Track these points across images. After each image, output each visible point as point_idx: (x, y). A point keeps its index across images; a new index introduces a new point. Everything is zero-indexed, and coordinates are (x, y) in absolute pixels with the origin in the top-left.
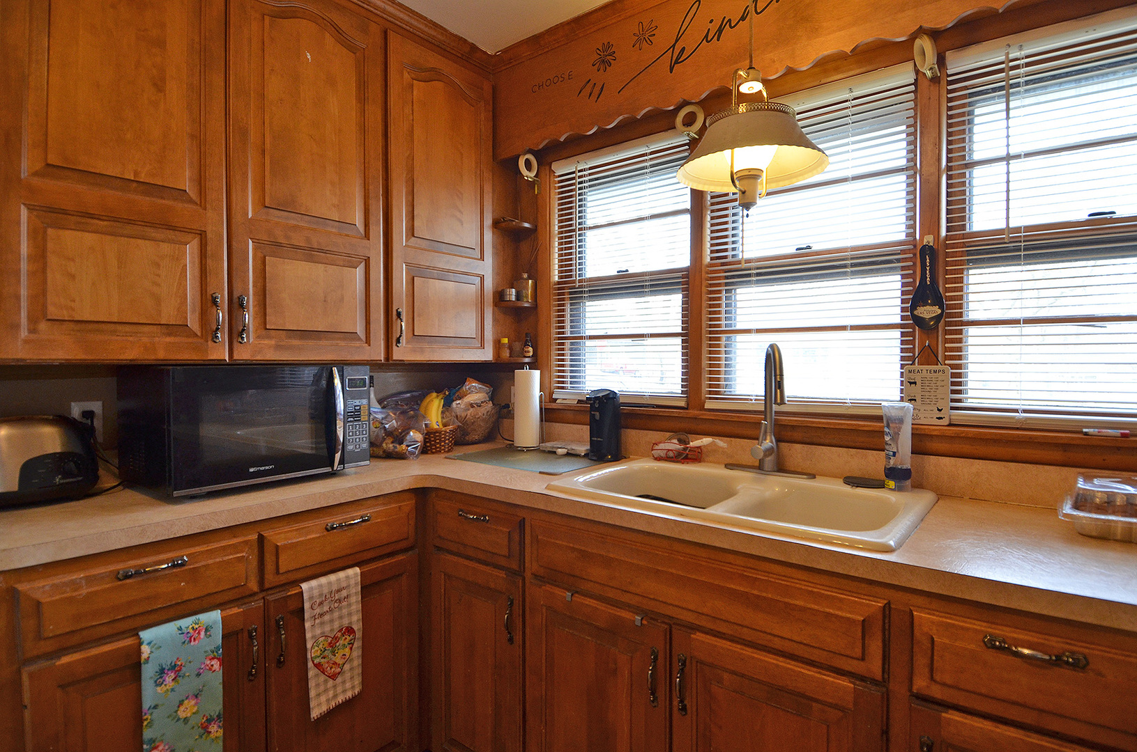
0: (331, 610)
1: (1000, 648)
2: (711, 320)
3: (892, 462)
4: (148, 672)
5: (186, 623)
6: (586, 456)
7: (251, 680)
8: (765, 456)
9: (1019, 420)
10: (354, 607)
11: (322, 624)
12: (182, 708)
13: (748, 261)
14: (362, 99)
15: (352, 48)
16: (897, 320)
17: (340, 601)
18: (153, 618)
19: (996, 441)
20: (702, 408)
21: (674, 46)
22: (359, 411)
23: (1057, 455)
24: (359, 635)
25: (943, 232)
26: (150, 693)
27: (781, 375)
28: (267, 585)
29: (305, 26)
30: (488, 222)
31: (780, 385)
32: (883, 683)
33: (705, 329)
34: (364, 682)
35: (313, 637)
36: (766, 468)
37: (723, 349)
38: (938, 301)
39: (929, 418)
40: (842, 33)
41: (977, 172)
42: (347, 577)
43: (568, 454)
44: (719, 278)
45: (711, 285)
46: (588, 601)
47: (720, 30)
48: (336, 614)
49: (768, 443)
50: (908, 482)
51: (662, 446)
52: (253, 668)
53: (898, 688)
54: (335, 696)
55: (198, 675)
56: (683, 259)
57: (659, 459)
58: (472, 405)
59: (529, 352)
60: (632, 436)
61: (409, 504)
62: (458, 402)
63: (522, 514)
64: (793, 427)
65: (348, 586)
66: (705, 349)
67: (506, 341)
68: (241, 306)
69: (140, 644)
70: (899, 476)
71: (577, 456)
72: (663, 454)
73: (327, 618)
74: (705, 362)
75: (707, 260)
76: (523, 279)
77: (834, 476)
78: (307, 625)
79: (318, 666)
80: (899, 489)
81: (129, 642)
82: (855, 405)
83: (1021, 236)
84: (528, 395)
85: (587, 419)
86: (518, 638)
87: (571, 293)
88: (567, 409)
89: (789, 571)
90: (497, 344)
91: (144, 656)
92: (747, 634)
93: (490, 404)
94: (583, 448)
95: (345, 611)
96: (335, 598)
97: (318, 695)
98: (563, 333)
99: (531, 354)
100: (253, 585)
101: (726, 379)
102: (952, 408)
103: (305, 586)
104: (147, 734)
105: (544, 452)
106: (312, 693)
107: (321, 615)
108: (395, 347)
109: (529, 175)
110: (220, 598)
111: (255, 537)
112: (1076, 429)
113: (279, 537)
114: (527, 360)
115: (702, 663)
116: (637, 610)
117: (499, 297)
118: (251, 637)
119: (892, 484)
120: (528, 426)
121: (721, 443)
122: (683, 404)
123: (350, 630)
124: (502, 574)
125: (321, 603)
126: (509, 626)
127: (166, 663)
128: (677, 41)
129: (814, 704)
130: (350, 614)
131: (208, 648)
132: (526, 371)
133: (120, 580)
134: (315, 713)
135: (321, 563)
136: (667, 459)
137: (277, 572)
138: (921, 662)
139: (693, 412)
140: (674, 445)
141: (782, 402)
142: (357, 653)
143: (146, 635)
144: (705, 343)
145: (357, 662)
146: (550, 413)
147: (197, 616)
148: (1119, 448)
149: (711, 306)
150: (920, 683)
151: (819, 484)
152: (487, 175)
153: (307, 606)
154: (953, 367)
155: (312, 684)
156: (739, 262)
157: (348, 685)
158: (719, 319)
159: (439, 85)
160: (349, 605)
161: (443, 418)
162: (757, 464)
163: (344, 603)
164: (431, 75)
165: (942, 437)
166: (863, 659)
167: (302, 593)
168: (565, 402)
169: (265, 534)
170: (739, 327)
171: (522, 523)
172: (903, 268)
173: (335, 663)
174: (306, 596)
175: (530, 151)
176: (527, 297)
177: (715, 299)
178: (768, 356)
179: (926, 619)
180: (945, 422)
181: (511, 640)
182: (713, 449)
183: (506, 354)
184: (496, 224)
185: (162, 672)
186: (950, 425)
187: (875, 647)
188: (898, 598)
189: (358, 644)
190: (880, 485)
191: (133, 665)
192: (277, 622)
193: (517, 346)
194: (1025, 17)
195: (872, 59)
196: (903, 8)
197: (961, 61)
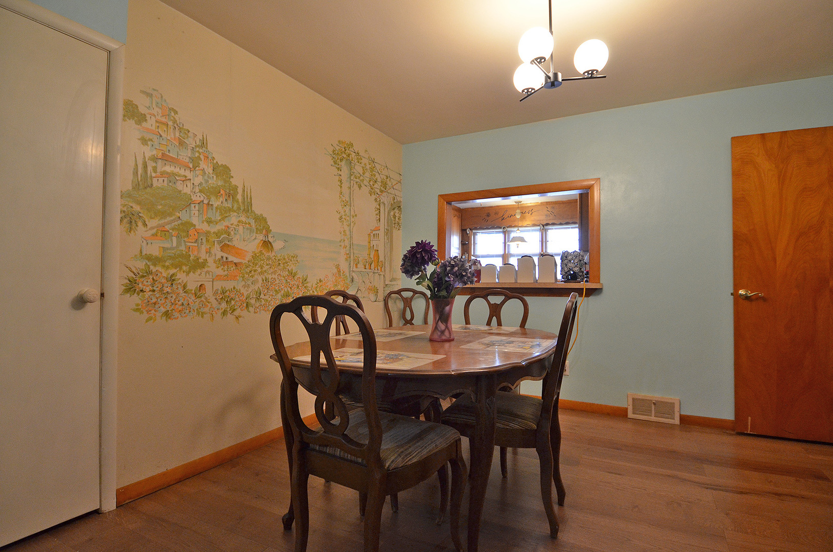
40: (530, 222)
47: (511, 216)
76: (465, 253)
109: (468, 232)
128: (503, 216)
175: (469, 228)
184: (461, 242)
194: (553, 224)
195: (534, 225)
196: (538, 220)
197: (546, 227)
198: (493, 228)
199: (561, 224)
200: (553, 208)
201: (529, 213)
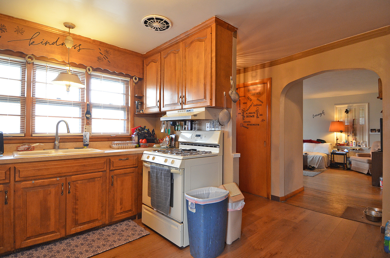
1: (120, 160)
2: (33, 112)
3: (86, 143)
9: (102, 135)
13: (47, 99)
19: (99, 138)
20: (32, 136)
21: (30, 39)
23: (107, 140)
25: (90, 102)
32: (106, 171)
33: (31, 114)
36: (56, 148)
38: (90, 114)
45: (33, 103)
46: (40, 181)
47: (46, 43)
51: (21, 147)
57: (21, 151)
66: (31, 120)
74: (32, 124)
75: (32, 96)
77: (72, 148)
102: (92, 133)
112: (109, 135)
115: (74, 181)
119: (86, 147)
121: (42, 144)
122: (23, 135)
126: (6, 199)
139: (28, 137)
140: (26, 147)
144: (32, 118)
148: (115, 138)
149: (33, 109)
150: (111, 168)
166: (104, 168)
170: (36, 115)
179: (112, 159)
180: (91, 135)
182: (39, 146)
187: (105, 166)
188: (108, 158)
190: (83, 148)
196: (88, 61)
200: (107, 52)
201: (75, 48)
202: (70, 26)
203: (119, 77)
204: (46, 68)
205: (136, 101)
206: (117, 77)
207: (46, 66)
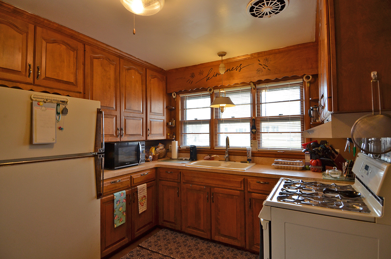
0: (142, 192)
1: (258, 182)
2: (215, 130)
3: (248, 158)
4: (115, 201)
5: (120, 192)
6: (189, 160)
7: (129, 205)
8: (226, 158)
9: (269, 150)
10: (146, 192)
11: (141, 194)
12: (120, 209)
13: (222, 119)
14: (142, 84)
15: (140, 74)
16: (249, 132)
17: (143, 190)
18: (116, 191)
19: (265, 154)
20: (214, 149)
21: (207, 76)
22: (143, 151)
23: (274, 156)
24: (146, 197)
25: (256, 116)
26: (116, 205)
27: (229, 142)
28: (132, 186)
29: (132, 71)
30: (165, 107)
31: (229, 144)
32: (244, 191)
33: (214, 132)
34: (147, 208)
35: (139, 197)
36: (227, 160)
37: (218, 137)
38: (255, 129)
39: (254, 150)
40: (238, 80)
41: (262, 105)
42: (144, 185)
43: (185, 160)
44: (217, 122)
45: (215, 124)
46: (195, 186)
47: (216, 75)
48: (143, 193)
49: (227, 155)
50: (251, 162)
51: (206, 157)
52: (130, 202)
53: (246, 191)
54: (143, 210)
55: (122, 203)
56: (209, 118)
57: (205, 160)
58: (160, 149)
59: (174, 137)
60: (199, 155)
61: (154, 170)
62: (158, 149)
63: (180, 171)
64: (232, 152)
65: (145, 187)
66: (214, 137)
67: (169, 134)
68: (122, 130)
69: (114, 196)
70: (249, 160)
71: (187, 160)
72: (206, 159)
73: (141, 193)
74: (214, 139)
75: (214, 118)
76: (172, 120)
77: (239, 161)
78: (138, 194)
79: (140, 203)
80: (249, 163)
81: (112, 195)
82: (243, 148)
83: (268, 118)
84: (175, 147)
85: (190, 152)
86: (180, 195)
87: (184, 124)
88: (184, 150)
89: (230, 175)
90: (167, 135)
91: (115, 198)
92: (223, 187)
93: (165, 149)
94: (188, 159)
95: (144, 192)
96: (142, 189)
97: (140, 209)
98: (182, 132)
99: (175, 137)
100: (130, 186)
101: (218, 143)
102: (258, 148)
103: (138, 187)
104: (115, 213)
105: (179, 159)
106: (139, 209)
107: (140, 193)
108: (148, 137)
109: (174, 97)
110: (125, 188)
111: (130, 176)
112: (276, 151)
113: (134, 176)
114: (174, 139)
115: (217, 193)
116: (204, 186)
117: (167, 124)
118: (130, 196)
119: (248, 162)
120: (175, 154)
121: (218, 156)
122: (210, 148)
123: (145, 196)
124: (176, 183)
125: (140, 190)
126: (178, 193)
127: (118, 200)
128: (208, 75)
129: (234, 196)
130: (145, 193)
131: (124, 197)
132: (174, 141)
133: (111, 183)
134: (140, 213)
135: (140, 182)
136: (207, 160)
137: (134, 183)
138: (249, 186)
139: (212, 150)
140: (208, 157)
141: (229, 148)
142: (146, 201)
143: (115, 194)
144: (214, 135)
145: (146, 203)
146: (180, 151)
147: (122, 191)
148: (283, 154)
149: (215, 128)
150: (249, 189)
151: (236, 163)
152: (165, 97)
153: (138, 191)
154: (258, 140)
155: (139, 207)
156: (221, 119)
157: (145, 208)
158: (217, 130)
159: (156, 79)
160: (145, 191)
161: (155, 152)
162: (225, 160)
163: (144, 191)
164: (155, 77)
165: (257, 153)
166: (241, 187)
167: (137, 188)
168: (183, 148)
169: (132, 176)
170: (221, 132)
171: (180, 172)
172: (250, 121)
173: (142, 203)
174: (138, 188)
175: (175, 92)
176: (174, 124)
177: (216, 126)
178: (226, 138)
179: (249, 180)
180: (257, 150)
181: (178, 196)
182: (216, 157)
183: (169, 137)
184: (167, 107)
185: (117, 201)
186: (258, 151)
187: (242, 185)
188: (245, 177)
189: (146, 199)
190: (246, 162)
191: (113, 200)
192: (134, 193)
193: (171, 135)
194: (268, 81)
195: (244, 84)
196: (248, 78)
197: (259, 86)
198: (198, 90)
199: (277, 80)
200: (267, 60)
201: (237, 69)
202: (222, 54)
203: (288, 82)
204: (219, 94)
205: (311, 107)
206: (283, 83)
207: (219, 93)
